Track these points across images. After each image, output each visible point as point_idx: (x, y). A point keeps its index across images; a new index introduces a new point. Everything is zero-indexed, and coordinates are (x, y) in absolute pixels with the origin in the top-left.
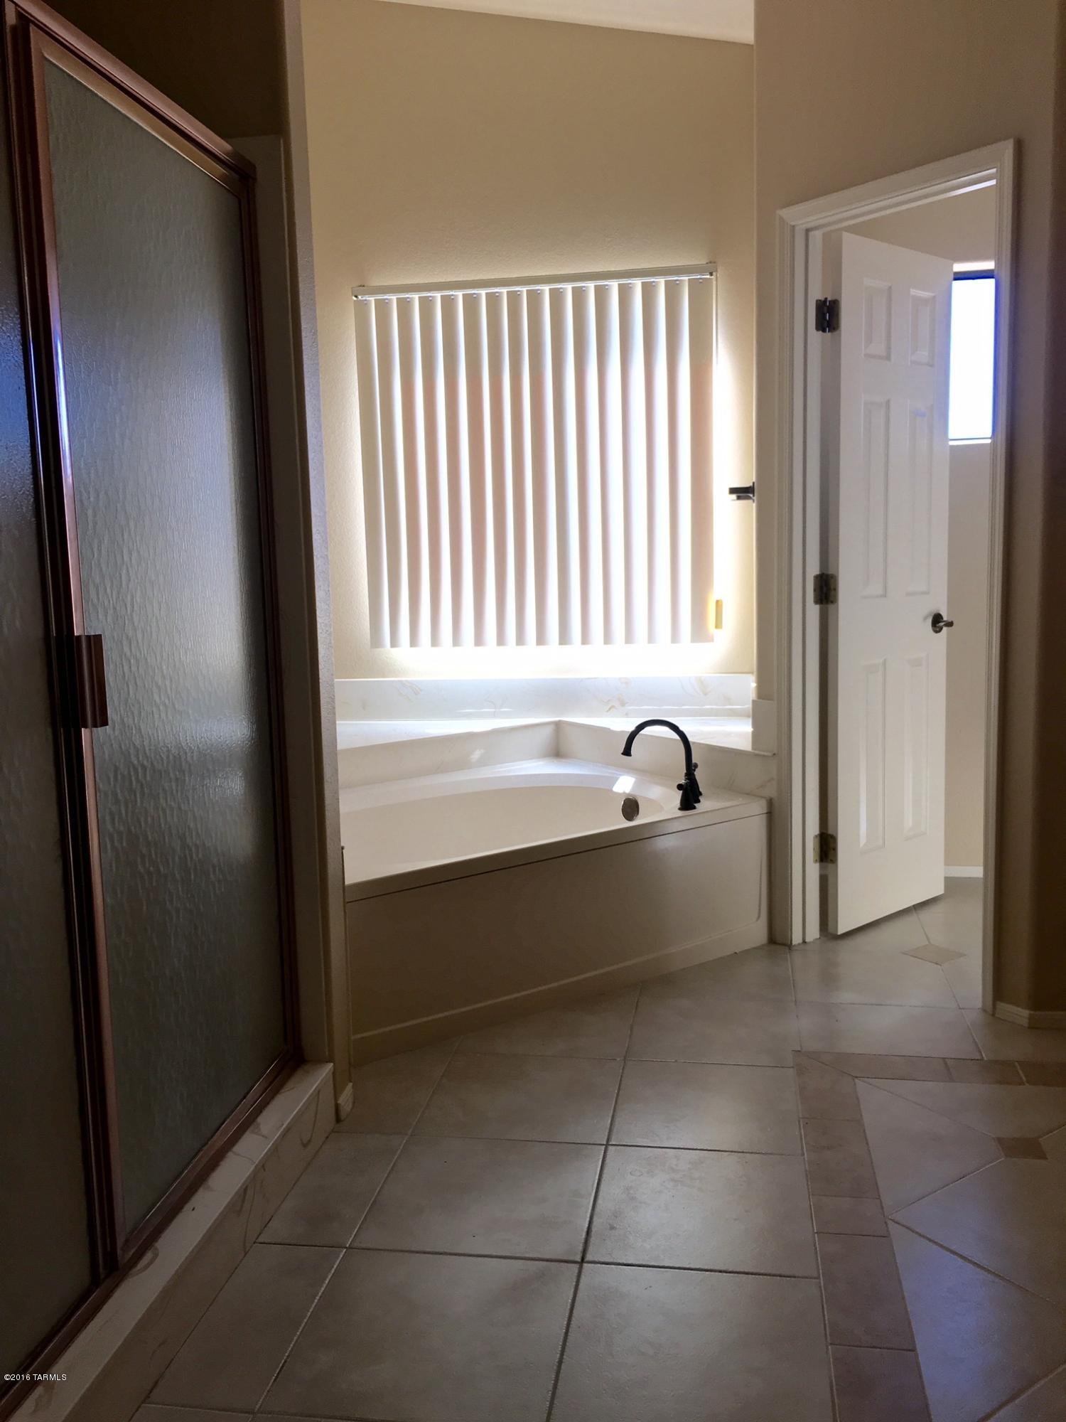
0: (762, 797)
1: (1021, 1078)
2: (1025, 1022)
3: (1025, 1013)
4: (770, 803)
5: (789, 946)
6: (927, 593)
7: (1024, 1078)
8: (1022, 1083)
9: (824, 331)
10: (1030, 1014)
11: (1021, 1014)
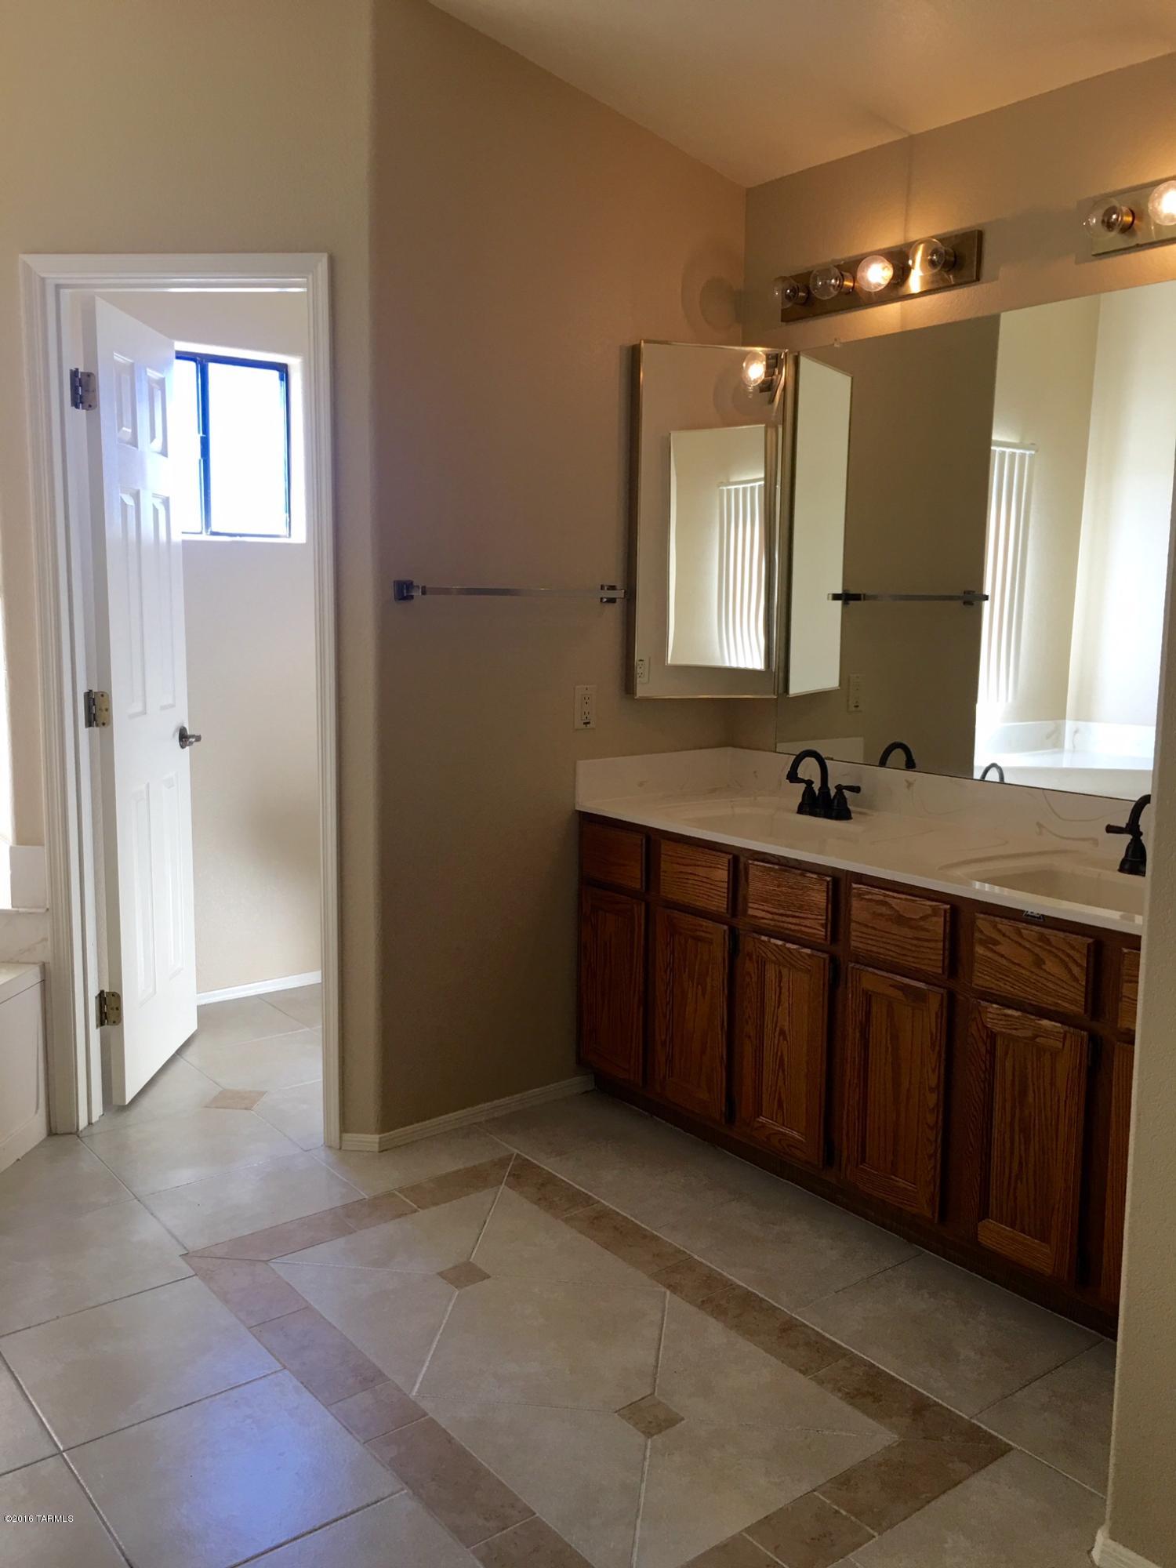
0: (34, 963)
1: (411, 1206)
2: (376, 1148)
3: (376, 1138)
4: (44, 968)
5: (75, 1133)
6: (173, 706)
7: (415, 1206)
8: (416, 1211)
9: (77, 407)
10: (380, 1138)
11: (372, 1140)
